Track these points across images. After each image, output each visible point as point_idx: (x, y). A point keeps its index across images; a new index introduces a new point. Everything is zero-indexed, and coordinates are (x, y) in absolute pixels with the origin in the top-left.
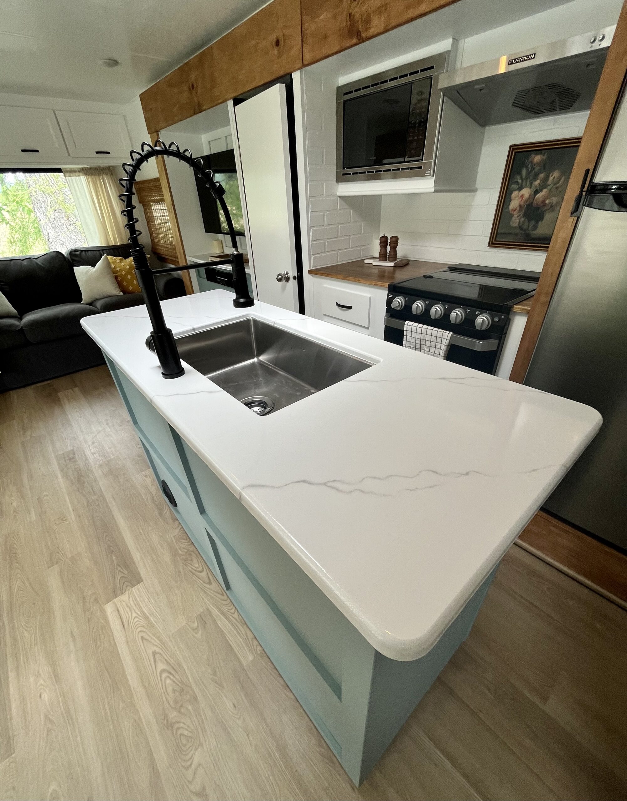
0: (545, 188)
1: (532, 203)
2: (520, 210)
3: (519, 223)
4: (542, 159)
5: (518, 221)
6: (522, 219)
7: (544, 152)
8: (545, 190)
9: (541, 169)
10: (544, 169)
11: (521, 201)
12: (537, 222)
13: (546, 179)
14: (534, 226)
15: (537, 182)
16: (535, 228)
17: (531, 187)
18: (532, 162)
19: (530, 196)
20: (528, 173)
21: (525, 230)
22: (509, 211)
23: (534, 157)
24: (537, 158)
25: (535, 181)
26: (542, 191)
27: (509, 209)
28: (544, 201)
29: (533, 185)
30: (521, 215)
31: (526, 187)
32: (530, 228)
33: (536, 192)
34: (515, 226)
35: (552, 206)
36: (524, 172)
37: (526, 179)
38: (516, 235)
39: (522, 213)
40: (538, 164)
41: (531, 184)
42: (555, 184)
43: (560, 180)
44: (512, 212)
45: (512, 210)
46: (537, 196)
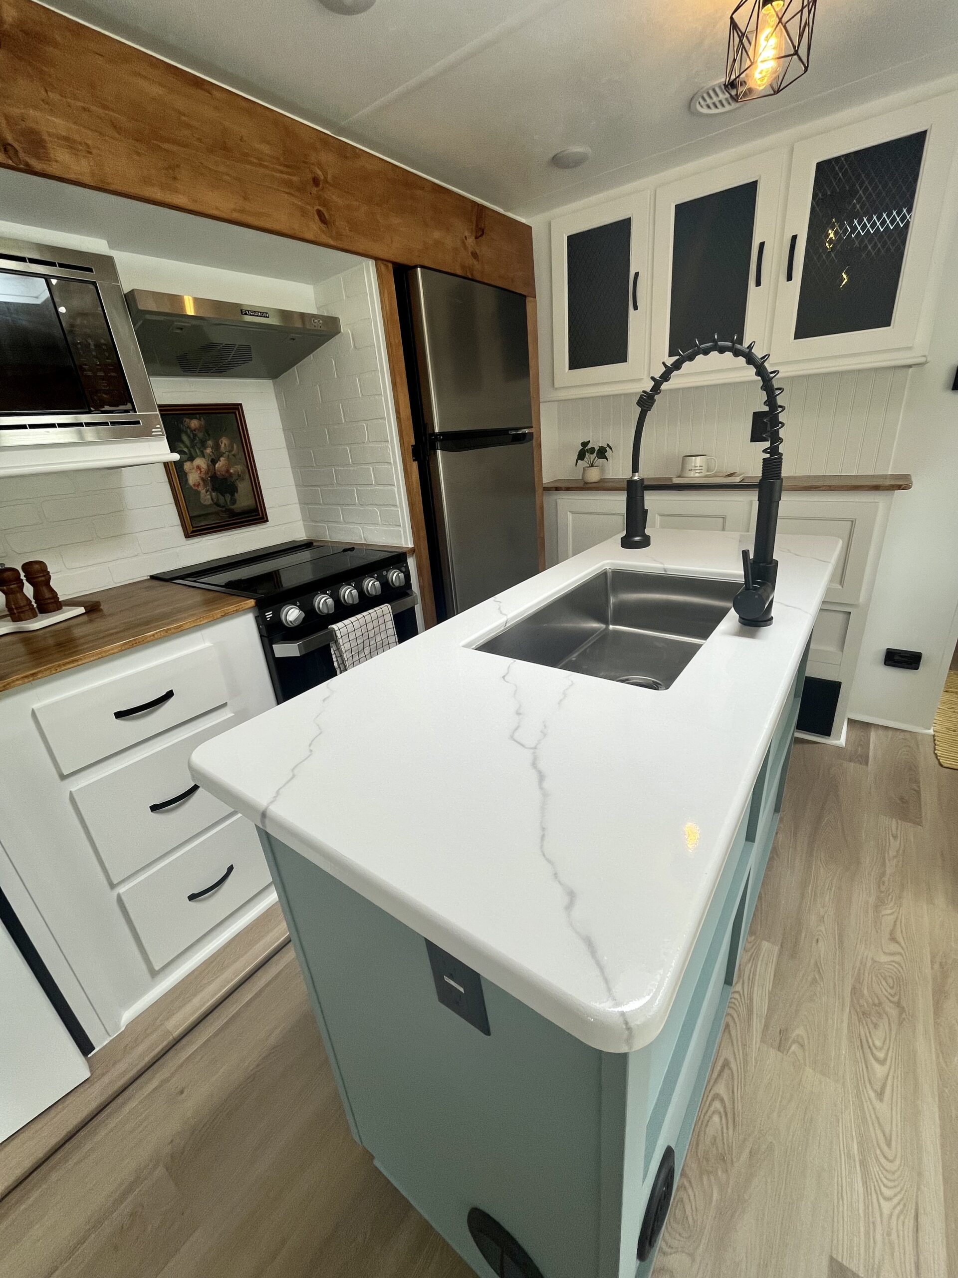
0: (221, 456)
1: (215, 473)
2: (204, 484)
3: (212, 499)
4: (201, 425)
5: (209, 497)
6: (214, 494)
7: (198, 416)
8: (222, 459)
9: (204, 435)
10: (209, 435)
11: (200, 473)
12: (232, 495)
13: (217, 447)
14: (231, 499)
15: (209, 451)
16: (234, 501)
17: (204, 457)
18: (189, 427)
19: (208, 466)
20: (192, 441)
21: (223, 507)
22: (191, 487)
23: (190, 422)
24: (194, 423)
25: (205, 449)
26: (219, 460)
27: (189, 484)
28: (228, 471)
29: (206, 455)
30: (210, 490)
31: (197, 456)
32: (229, 504)
33: (214, 462)
34: (209, 503)
35: (239, 476)
36: (185, 438)
37: (193, 447)
38: (217, 513)
39: (209, 487)
40: (199, 429)
41: (202, 452)
42: (230, 451)
43: (232, 447)
44: (196, 488)
45: (194, 485)
46: (217, 466)
